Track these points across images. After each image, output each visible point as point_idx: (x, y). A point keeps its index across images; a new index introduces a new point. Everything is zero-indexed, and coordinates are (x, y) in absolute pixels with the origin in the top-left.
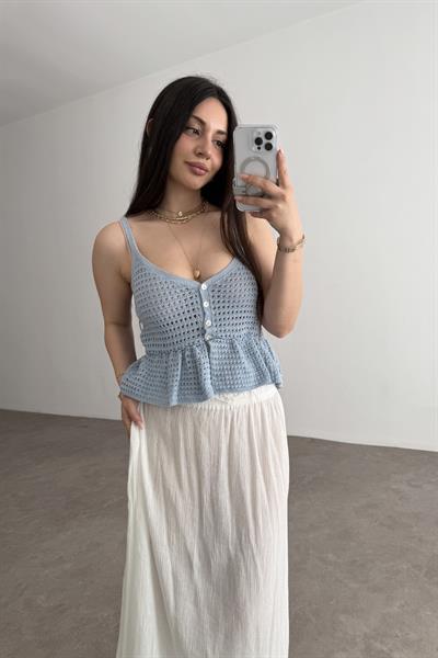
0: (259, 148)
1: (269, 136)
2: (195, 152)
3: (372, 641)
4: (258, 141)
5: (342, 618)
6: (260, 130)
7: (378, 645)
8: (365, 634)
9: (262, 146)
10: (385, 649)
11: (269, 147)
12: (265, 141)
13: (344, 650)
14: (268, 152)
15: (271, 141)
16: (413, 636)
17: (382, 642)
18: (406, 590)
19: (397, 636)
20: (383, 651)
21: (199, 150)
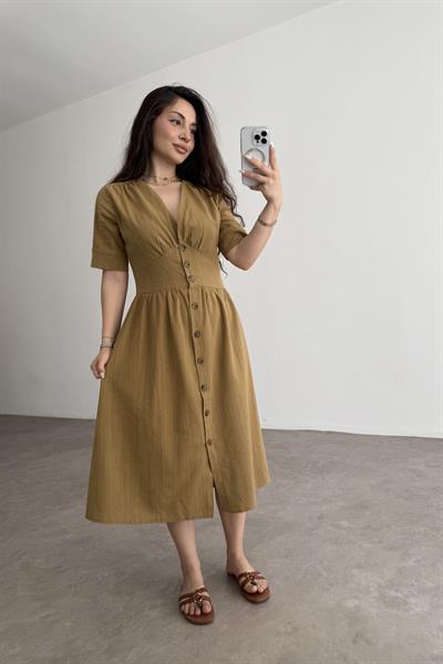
0: (258, 142)
1: (264, 134)
2: (179, 137)
3: (386, 590)
4: (257, 138)
5: (355, 572)
7: (393, 593)
8: (379, 585)
9: (260, 141)
10: (399, 595)
11: (264, 141)
13: (356, 598)
14: (263, 145)
15: (265, 138)
16: (429, 584)
17: (396, 591)
18: (423, 548)
19: (412, 585)
20: (398, 598)
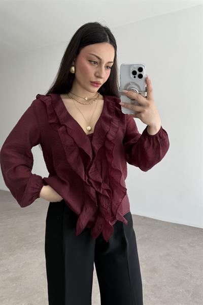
0: (135, 77)
1: (141, 69)
2: (95, 75)
4: (134, 73)
6: (135, 66)
9: (137, 76)
11: (141, 76)
12: (138, 73)
14: (140, 79)
15: (141, 73)
21: (97, 74)
